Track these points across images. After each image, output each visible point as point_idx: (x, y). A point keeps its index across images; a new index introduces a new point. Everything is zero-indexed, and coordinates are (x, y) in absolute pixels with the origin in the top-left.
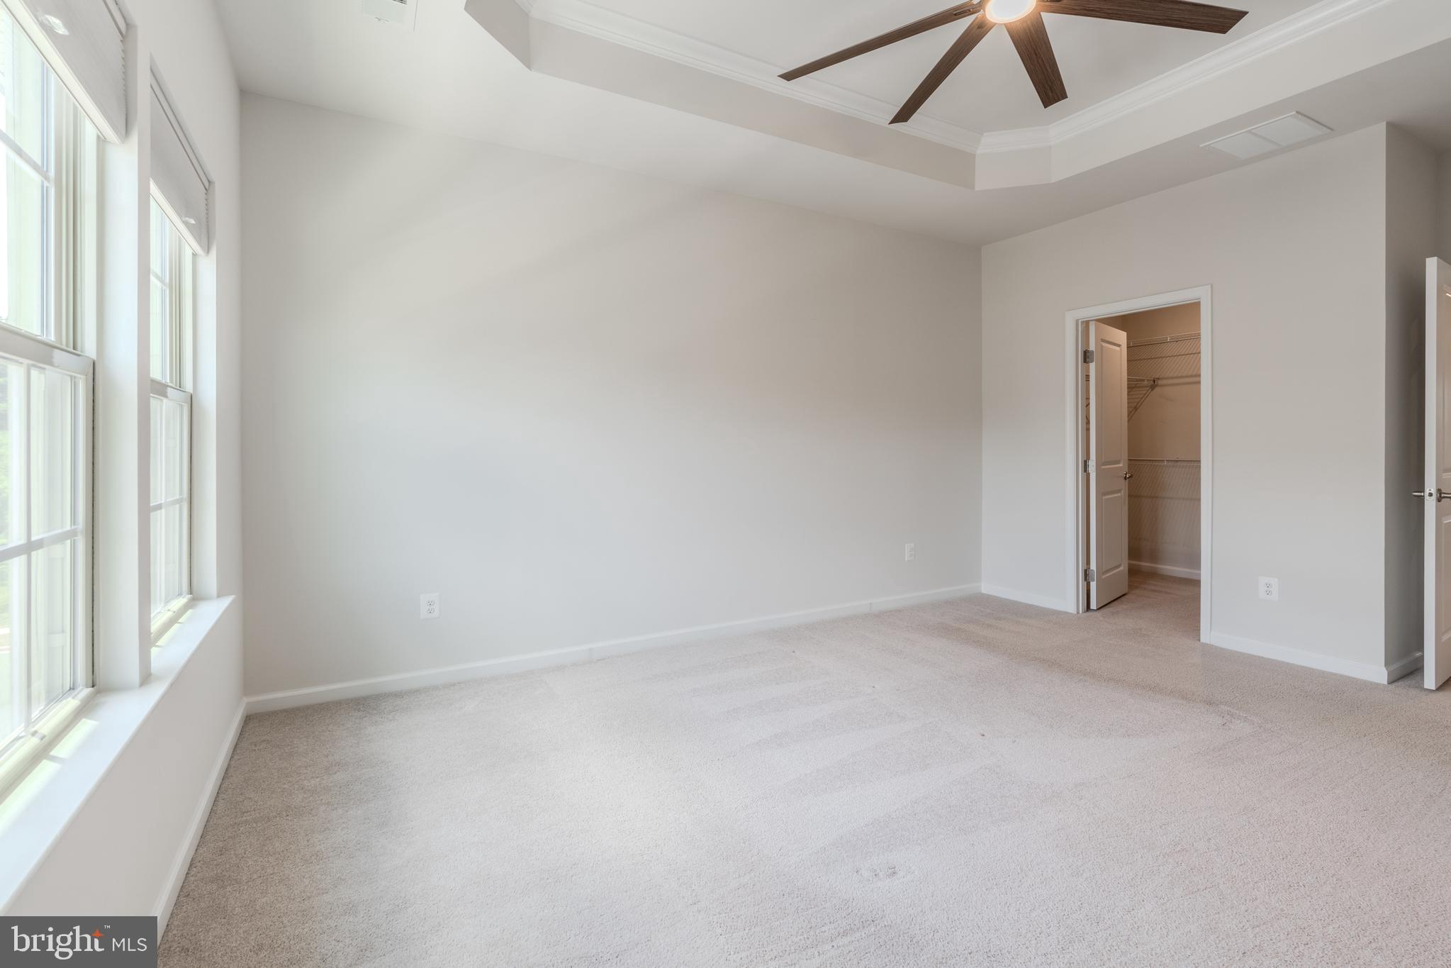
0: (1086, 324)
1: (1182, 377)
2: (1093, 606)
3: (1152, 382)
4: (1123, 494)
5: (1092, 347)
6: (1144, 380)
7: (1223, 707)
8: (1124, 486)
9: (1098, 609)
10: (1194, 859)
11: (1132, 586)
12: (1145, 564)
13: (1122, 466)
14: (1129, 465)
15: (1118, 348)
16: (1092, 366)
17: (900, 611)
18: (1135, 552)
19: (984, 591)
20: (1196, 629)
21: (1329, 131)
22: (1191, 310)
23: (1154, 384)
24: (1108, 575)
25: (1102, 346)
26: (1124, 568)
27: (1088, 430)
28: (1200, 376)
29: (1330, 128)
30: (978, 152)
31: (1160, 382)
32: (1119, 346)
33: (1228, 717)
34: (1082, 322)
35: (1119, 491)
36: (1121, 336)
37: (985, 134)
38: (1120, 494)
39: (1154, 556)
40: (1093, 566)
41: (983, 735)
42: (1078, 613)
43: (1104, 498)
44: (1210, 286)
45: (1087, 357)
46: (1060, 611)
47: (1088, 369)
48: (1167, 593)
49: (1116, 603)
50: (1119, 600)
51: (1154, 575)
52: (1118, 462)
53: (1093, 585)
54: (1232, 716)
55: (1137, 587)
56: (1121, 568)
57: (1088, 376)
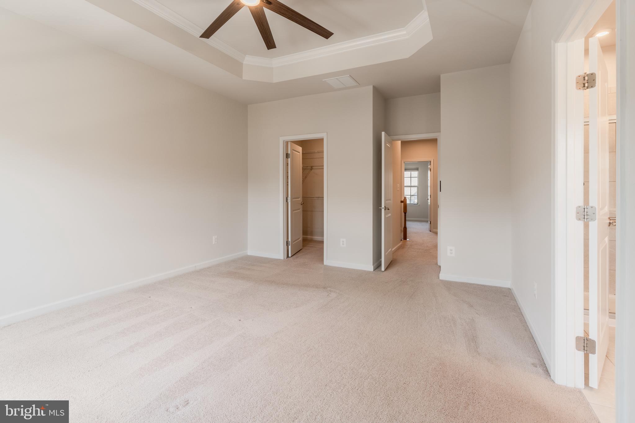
0: (287, 142)
1: (320, 166)
2: (290, 255)
3: (311, 168)
4: (300, 211)
5: (289, 152)
6: (308, 167)
7: (328, 288)
8: (301, 207)
9: (291, 256)
10: (313, 352)
11: (304, 246)
12: (309, 237)
13: (300, 199)
14: (303, 199)
15: (299, 153)
16: (289, 159)
17: (210, 268)
18: (305, 232)
19: (249, 254)
20: (322, 260)
21: (358, 84)
22: (321, 140)
23: (312, 168)
24: (295, 243)
25: (293, 152)
26: (301, 239)
27: (288, 185)
28: (323, 166)
29: (359, 84)
30: (244, 63)
31: (314, 168)
32: (299, 152)
33: (329, 292)
34: (286, 142)
35: (299, 209)
36: (300, 149)
37: (247, 55)
38: (299, 210)
39: (312, 234)
40: (290, 240)
41: (240, 320)
42: (284, 259)
43: (294, 212)
44: (326, 133)
45: (287, 156)
46: (278, 259)
47: (288, 161)
48: (315, 247)
49: (298, 253)
50: (299, 252)
51: (312, 241)
52: (299, 198)
53: (290, 247)
54: (331, 291)
55: (305, 246)
56: (300, 239)
57: (288, 164)
